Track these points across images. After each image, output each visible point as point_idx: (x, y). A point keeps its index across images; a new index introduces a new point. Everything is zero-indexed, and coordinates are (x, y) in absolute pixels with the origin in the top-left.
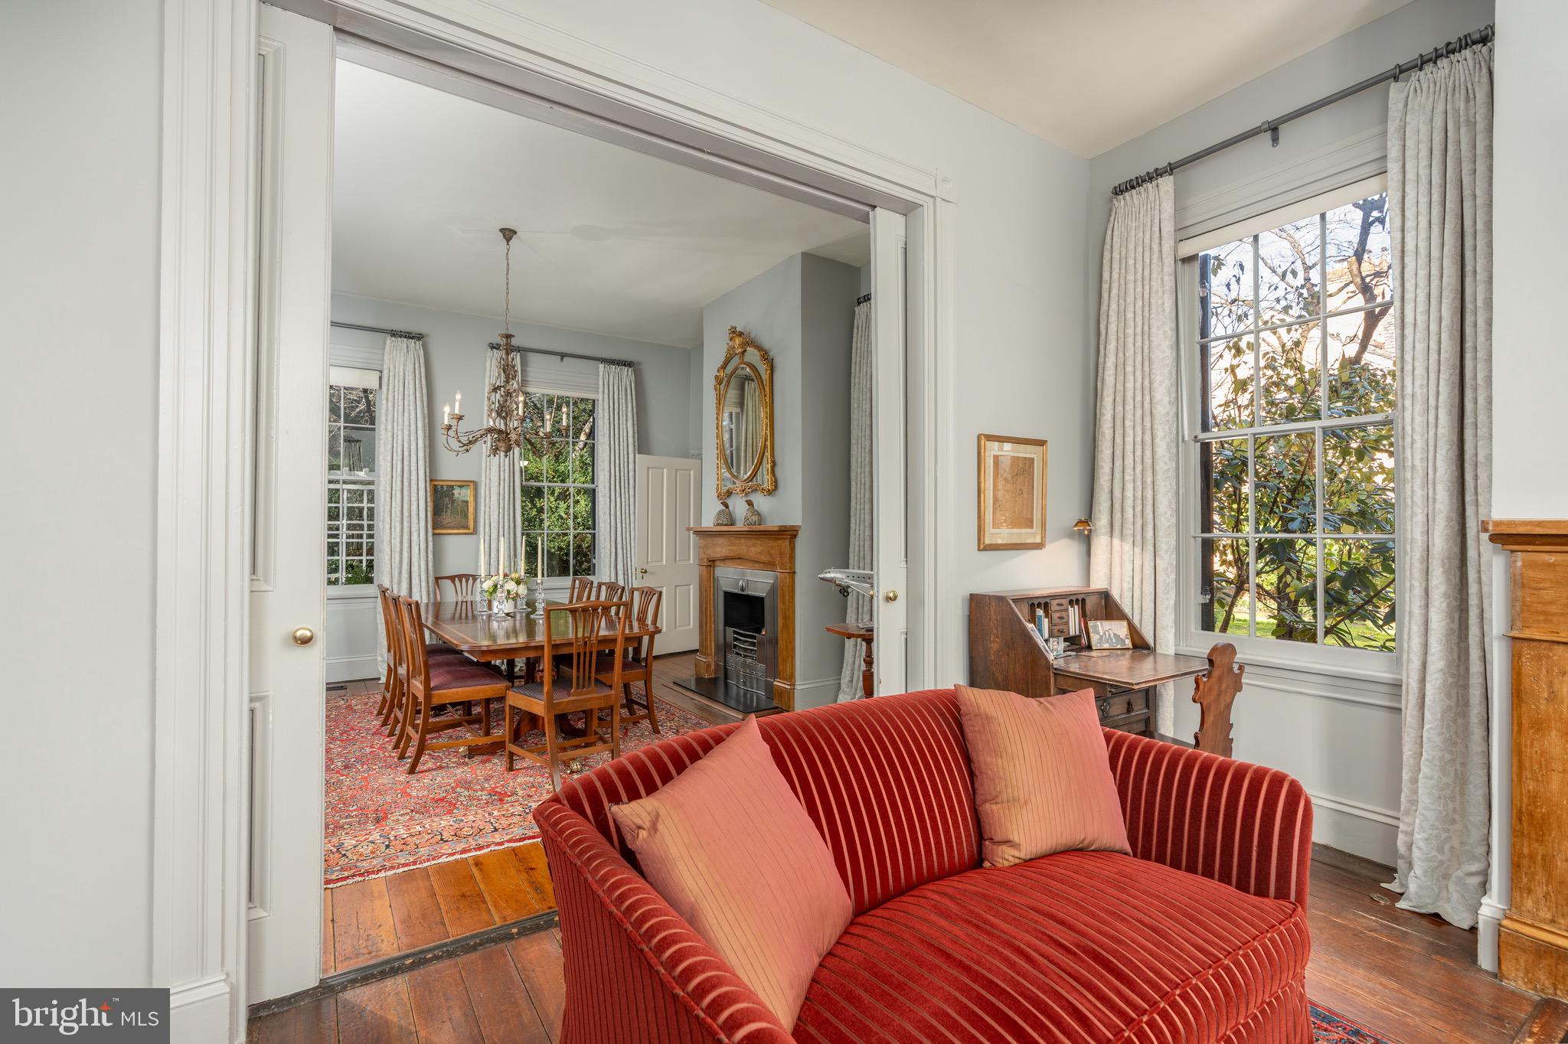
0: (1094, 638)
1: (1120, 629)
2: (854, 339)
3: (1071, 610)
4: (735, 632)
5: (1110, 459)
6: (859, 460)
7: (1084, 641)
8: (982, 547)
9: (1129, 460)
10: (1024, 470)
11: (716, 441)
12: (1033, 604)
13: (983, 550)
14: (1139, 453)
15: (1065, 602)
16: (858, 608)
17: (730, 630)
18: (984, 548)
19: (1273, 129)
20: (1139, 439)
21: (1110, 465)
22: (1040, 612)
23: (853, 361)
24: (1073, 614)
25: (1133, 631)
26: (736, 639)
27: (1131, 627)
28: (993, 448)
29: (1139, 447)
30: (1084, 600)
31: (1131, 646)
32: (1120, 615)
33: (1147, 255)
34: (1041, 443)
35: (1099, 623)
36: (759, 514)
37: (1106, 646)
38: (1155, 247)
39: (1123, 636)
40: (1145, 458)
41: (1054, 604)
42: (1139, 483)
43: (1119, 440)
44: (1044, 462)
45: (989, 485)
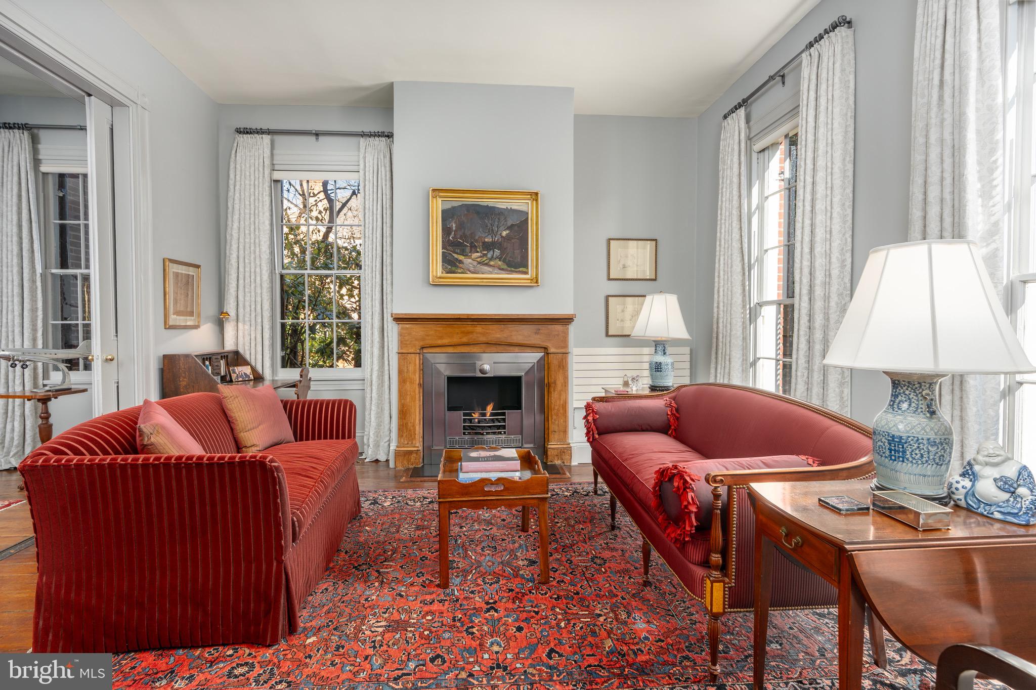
0: (234, 376)
1: (247, 370)
3: (222, 361)
5: (235, 279)
7: (228, 378)
8: (167, 327)
9: (247, 281)
10: (188, 282)
12: (204, 359)
13: (168, 329)
14: (253, 277)
15: (219, 357)
18: (168, 327)
19: (317, 134)
20: (253, 270)
21: (236, 282)
22: (207, 363)
24: (223, 363)
25: (254, 370)
27: (252, 367)
28: (174, 269)
29: (253, 274)
30: (227, 356)
31: (253, 378)
32: (246, 363)
33: (257, 173)
34: (198, 267)
35: (236, 368)
37: (241, 379)
38: (261, 170)
39: (248, 374)
40: (257, 281)
41: (214, 357)
42: (253, 294)
43: (241, 269)
44: (199, 278)
45: (171, 289)
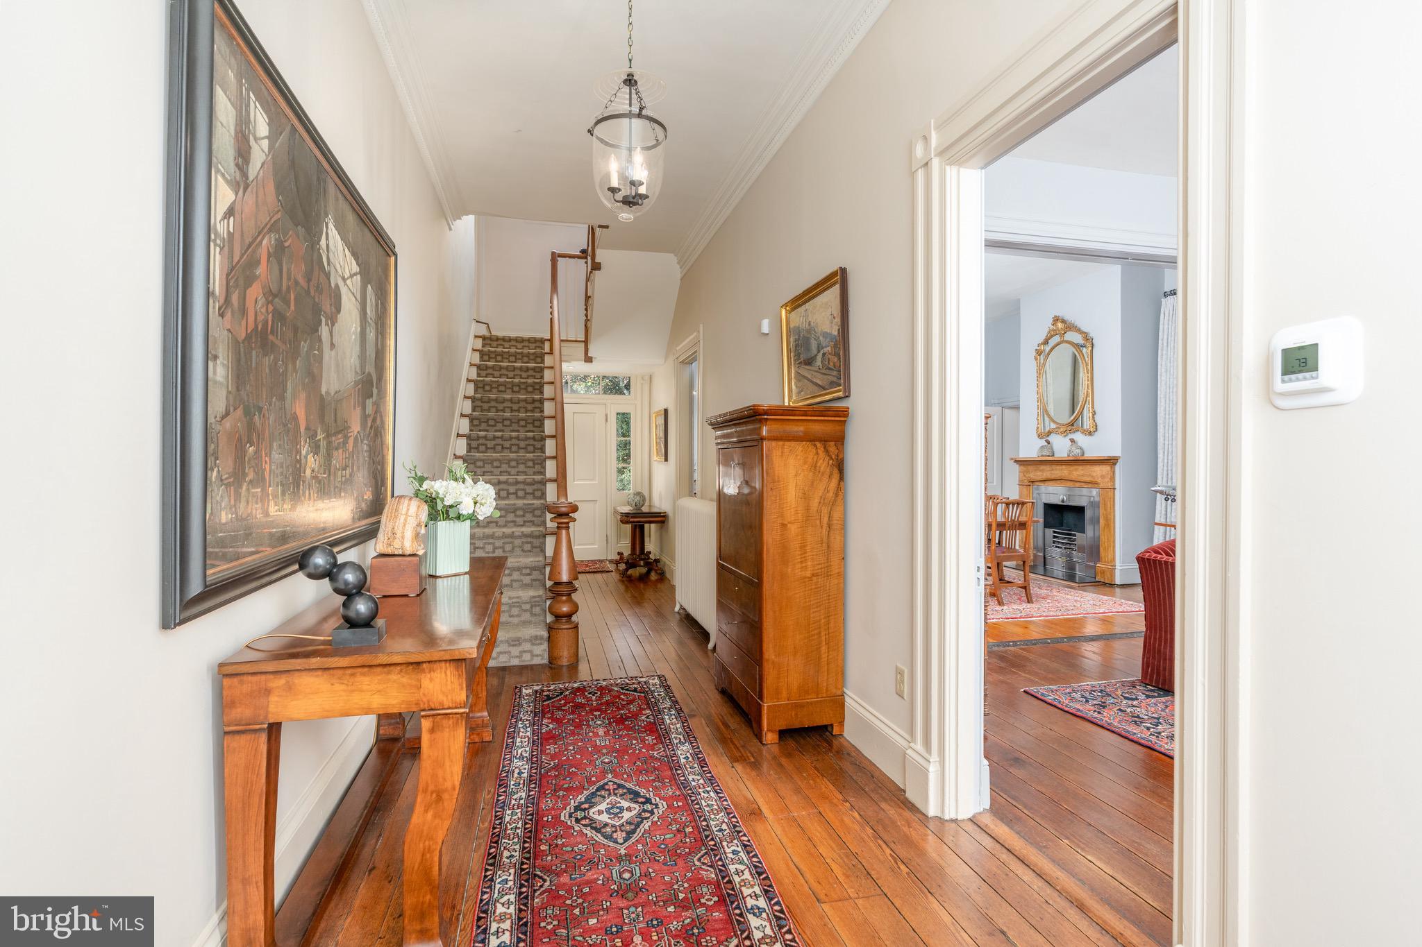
2: (1161, 322)
4: (1055, 532)
6: (1167, 409)
11: (1036, 396)
16: (1166, 514)
17: (1050, 532)
23: (1160, 337)
26: (1055, 537)
36: (1081, 448)
